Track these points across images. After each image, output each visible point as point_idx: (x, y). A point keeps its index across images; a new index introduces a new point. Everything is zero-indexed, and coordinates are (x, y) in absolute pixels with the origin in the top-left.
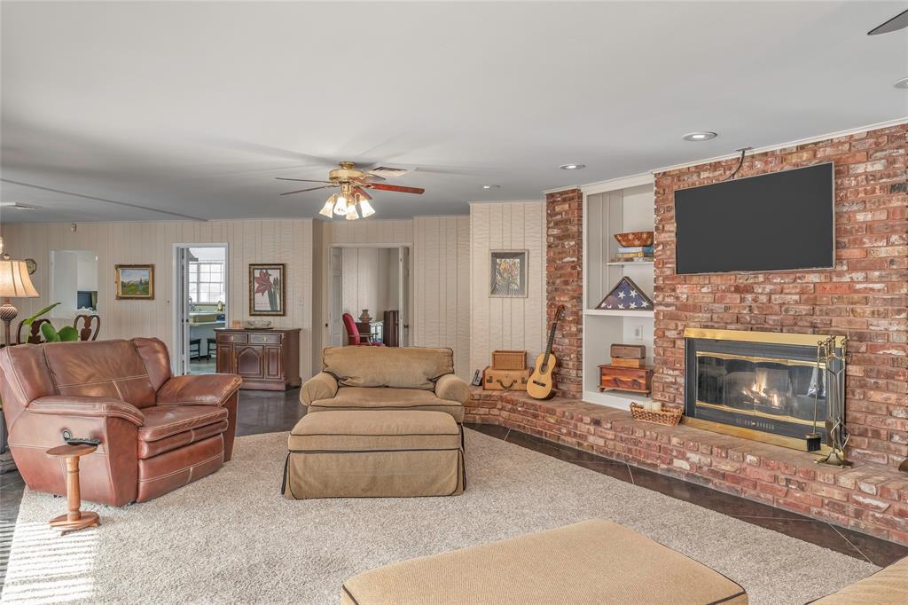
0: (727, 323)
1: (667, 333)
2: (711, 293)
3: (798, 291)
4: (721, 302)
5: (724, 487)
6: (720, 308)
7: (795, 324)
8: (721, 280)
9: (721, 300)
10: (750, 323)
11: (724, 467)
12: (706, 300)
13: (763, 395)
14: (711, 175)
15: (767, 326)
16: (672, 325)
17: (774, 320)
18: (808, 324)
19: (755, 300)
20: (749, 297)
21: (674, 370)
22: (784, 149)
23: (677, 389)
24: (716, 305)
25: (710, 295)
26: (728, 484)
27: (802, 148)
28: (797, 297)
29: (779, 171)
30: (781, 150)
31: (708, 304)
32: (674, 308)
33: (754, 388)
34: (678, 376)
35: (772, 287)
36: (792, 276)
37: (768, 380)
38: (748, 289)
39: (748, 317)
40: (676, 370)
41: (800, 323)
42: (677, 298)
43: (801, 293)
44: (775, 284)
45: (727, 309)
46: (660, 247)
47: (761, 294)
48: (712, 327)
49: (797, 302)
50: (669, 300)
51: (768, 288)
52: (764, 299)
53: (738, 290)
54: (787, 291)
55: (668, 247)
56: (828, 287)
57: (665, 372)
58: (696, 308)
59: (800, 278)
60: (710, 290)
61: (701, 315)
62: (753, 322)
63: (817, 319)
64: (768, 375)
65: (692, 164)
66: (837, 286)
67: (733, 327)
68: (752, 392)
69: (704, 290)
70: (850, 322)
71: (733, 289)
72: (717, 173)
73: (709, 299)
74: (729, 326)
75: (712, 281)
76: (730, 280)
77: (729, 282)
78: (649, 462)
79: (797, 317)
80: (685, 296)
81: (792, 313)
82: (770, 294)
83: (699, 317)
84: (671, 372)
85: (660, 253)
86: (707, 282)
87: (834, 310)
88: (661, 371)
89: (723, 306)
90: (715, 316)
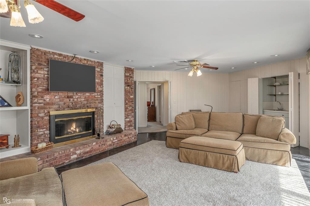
0: (65, 108)
1: (40, 115)
2: (59, 98)
3: (84, 97)
4: (63, 102)
5: (87, 156)
6: (62, 103)
7: (84, 107)
8: (62, 94)
9: (63, 100)
10: (72, 107)
11: (87, 150)
12: (57, 101)
13: (74, 130)
14: (59, 57)
15: (76, 108)
16: (42, 111)
17: (79, 106)
18: (86, 106)
19: (73, 100)
20: (72, 99)
21: (43, 129)
22: (81, 58)
23: (45, 136)
24: (61, 102)
25: (58, 99)
26: (88, 154)
27: (85, 59)
28: (84, 99)
29: (79, 63)
30: (80, 58)
31: (58, 102)
32: (43, 104)
33: (72, 129)
34: (45, 131)
35: (78, 96)
36: (83, 93)
37: (76, 125)
38: (71, 97)
39: (71, 106)
40: (44, 129)
41: (85, 106)
42: (45, 100)
43: (85, 98)
44: (79, 96)
45: (64, 104)
46: (36, 79)
47: (75, 98)
48: (59, 110)
49: (84, 101)
50: (40, 101)
51: (77, 97)
52: (76, 100)
53: (68, 97)
54: (82, 98)
55: (40, 80)
56: (90, 96)
57: (39, 131)
58: (53, 104)
59: (85, 94)
60: (58, 97)
61: (55, 106)
62: (73, 107)
63: (88, 105)
64: (76, 123)
65: (51, 51)
66: (92, 96)
67: (66, 109)
68: (71, 130)
69: (56, 97)
70: (95, 105)
71: (66, 97)
72: (61, 57)
73: (58, 100)
74: (65, 109)
75: (59, 94)
76: (66, 94)
77: (65, 95)
78: (61, 163)
79: (84, 105)
80: (48, 99)
81: (83, 103)
82: (77, 99)
83: (54, 107)
84: (42, 130)
85: (36, 82)
86: (57, 94)
87: (91, 102)
88: (36, 131)
89: (63, 103)
90: (60, 106)
